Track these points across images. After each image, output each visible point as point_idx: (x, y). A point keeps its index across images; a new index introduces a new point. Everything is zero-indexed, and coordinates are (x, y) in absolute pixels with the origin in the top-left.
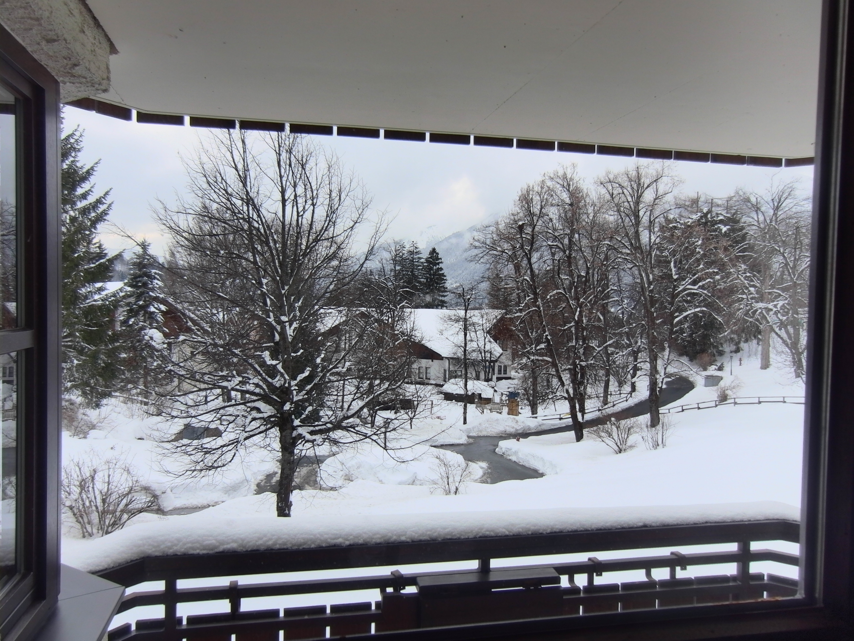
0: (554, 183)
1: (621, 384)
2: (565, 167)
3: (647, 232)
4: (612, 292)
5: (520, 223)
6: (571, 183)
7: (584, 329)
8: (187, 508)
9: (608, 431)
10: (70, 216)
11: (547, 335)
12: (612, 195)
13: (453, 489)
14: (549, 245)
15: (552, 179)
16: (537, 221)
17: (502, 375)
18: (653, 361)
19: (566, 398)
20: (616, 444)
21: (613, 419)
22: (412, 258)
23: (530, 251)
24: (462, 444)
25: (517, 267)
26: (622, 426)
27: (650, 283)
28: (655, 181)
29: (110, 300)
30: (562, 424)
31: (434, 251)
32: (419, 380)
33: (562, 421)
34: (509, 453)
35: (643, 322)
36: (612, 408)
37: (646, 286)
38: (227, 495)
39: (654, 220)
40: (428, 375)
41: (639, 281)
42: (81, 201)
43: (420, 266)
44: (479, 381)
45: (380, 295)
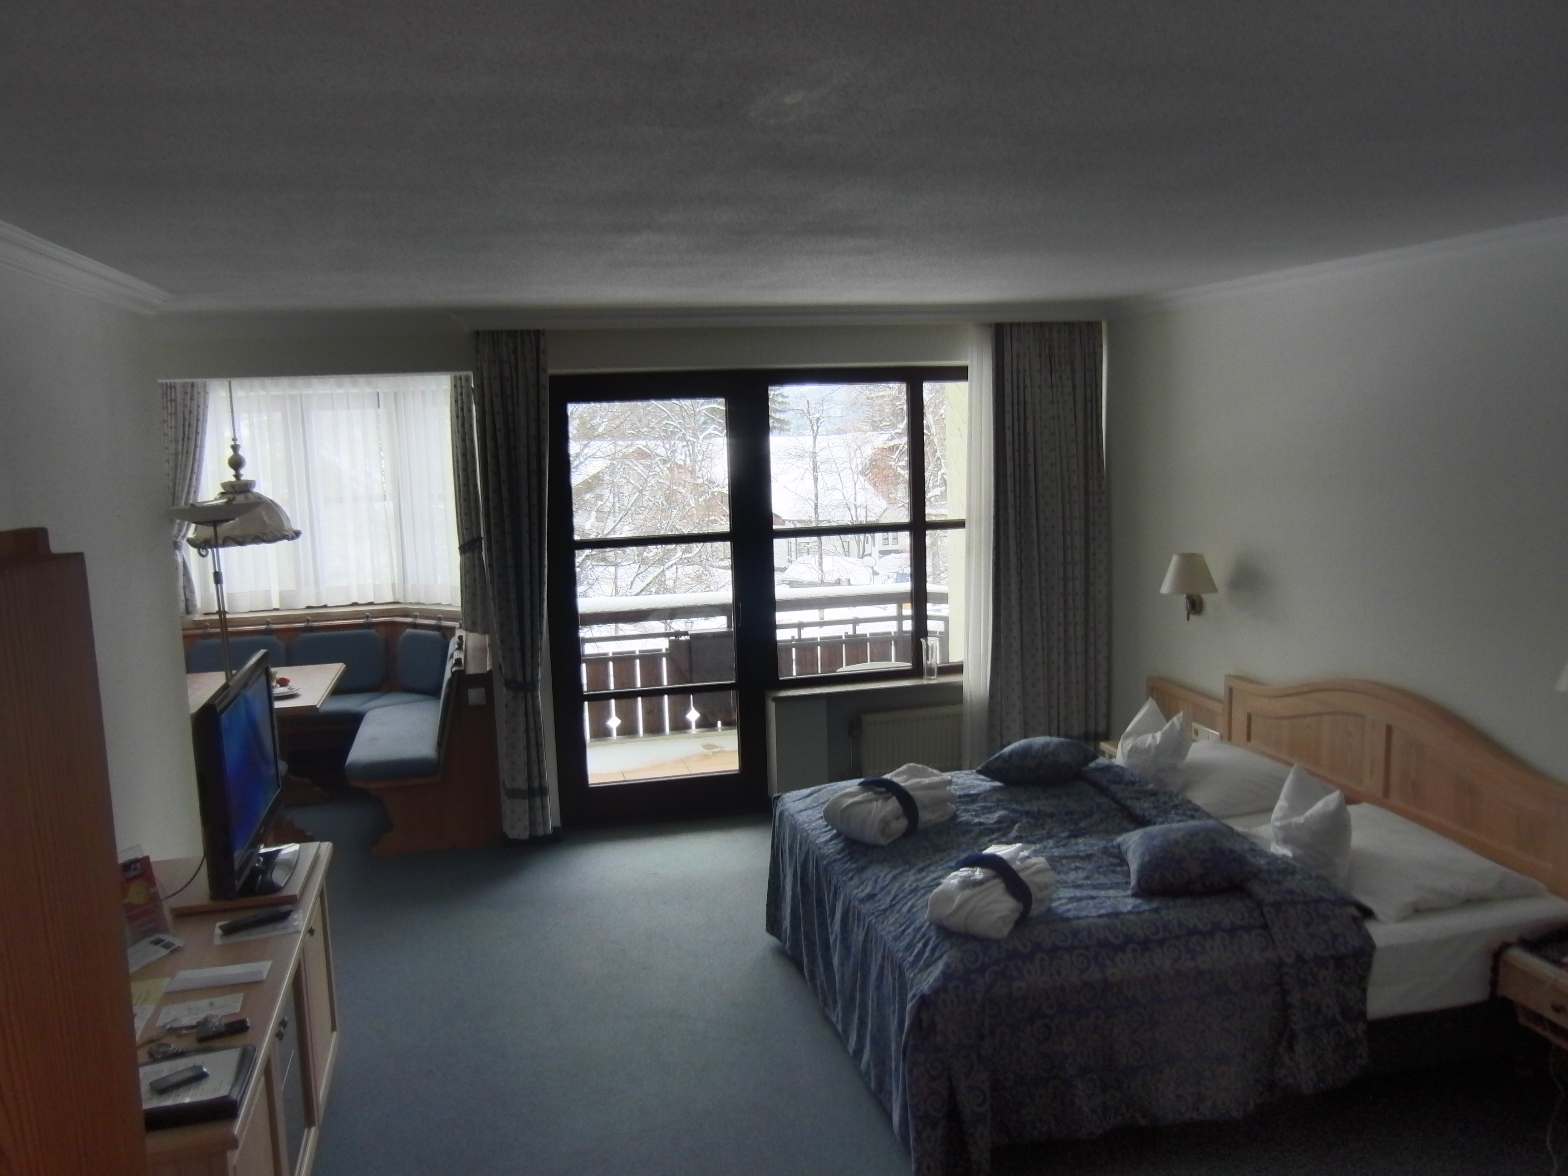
17: (890, 547)
44: (845, 558)
45: (668, 418)
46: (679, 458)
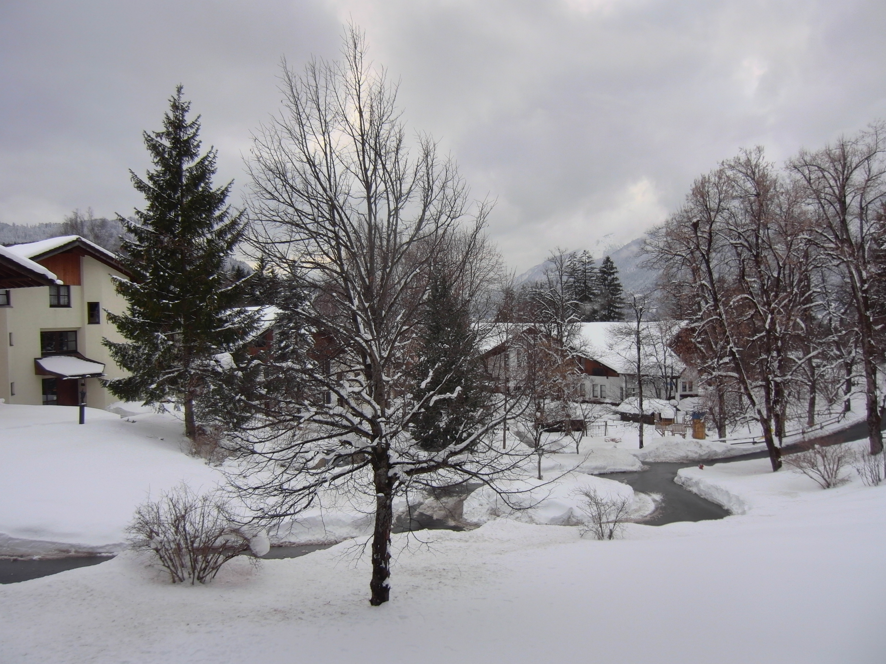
0: (734, 171)
1: (831, 401)
2: (748, 152)
3: (857, 222)
4: (815, 294)
5: (695, 220)
6: (757, 170)
7: (777, 339)
8: (311, 545)
9: (811, 461)
10: (207, 239)
11: (732, 347)
12: (809, 181)
13: (607, 532)
14: (732, 244)
15: (732, 167)
16: (715, 216)
17: (687, 393)
18: (871, 375)
19: (757, 420)
20: (823, 477)
21: (817, 446)
22: (585, 268)
23: (708, 252)
24: (636, 472)
25: (695, 271)
26: (829, 455)
27: (863, 282)
28: (866, 159)
29: (246, 322)
30: (757, 448)
31: (608, 260)
32: (593, 399)
33: (756, 446)
34: (689, 483)
35: (856, 329)
36: (820, 430)
37: (858, 285)
38: (358, 530)
39: (867, 206)
40: (603, 393)
41: (848, 280)
42: (217, 224)
43: (593, 276)
44: (657, 400)
45: (546, 309)
46: (554, 333)
